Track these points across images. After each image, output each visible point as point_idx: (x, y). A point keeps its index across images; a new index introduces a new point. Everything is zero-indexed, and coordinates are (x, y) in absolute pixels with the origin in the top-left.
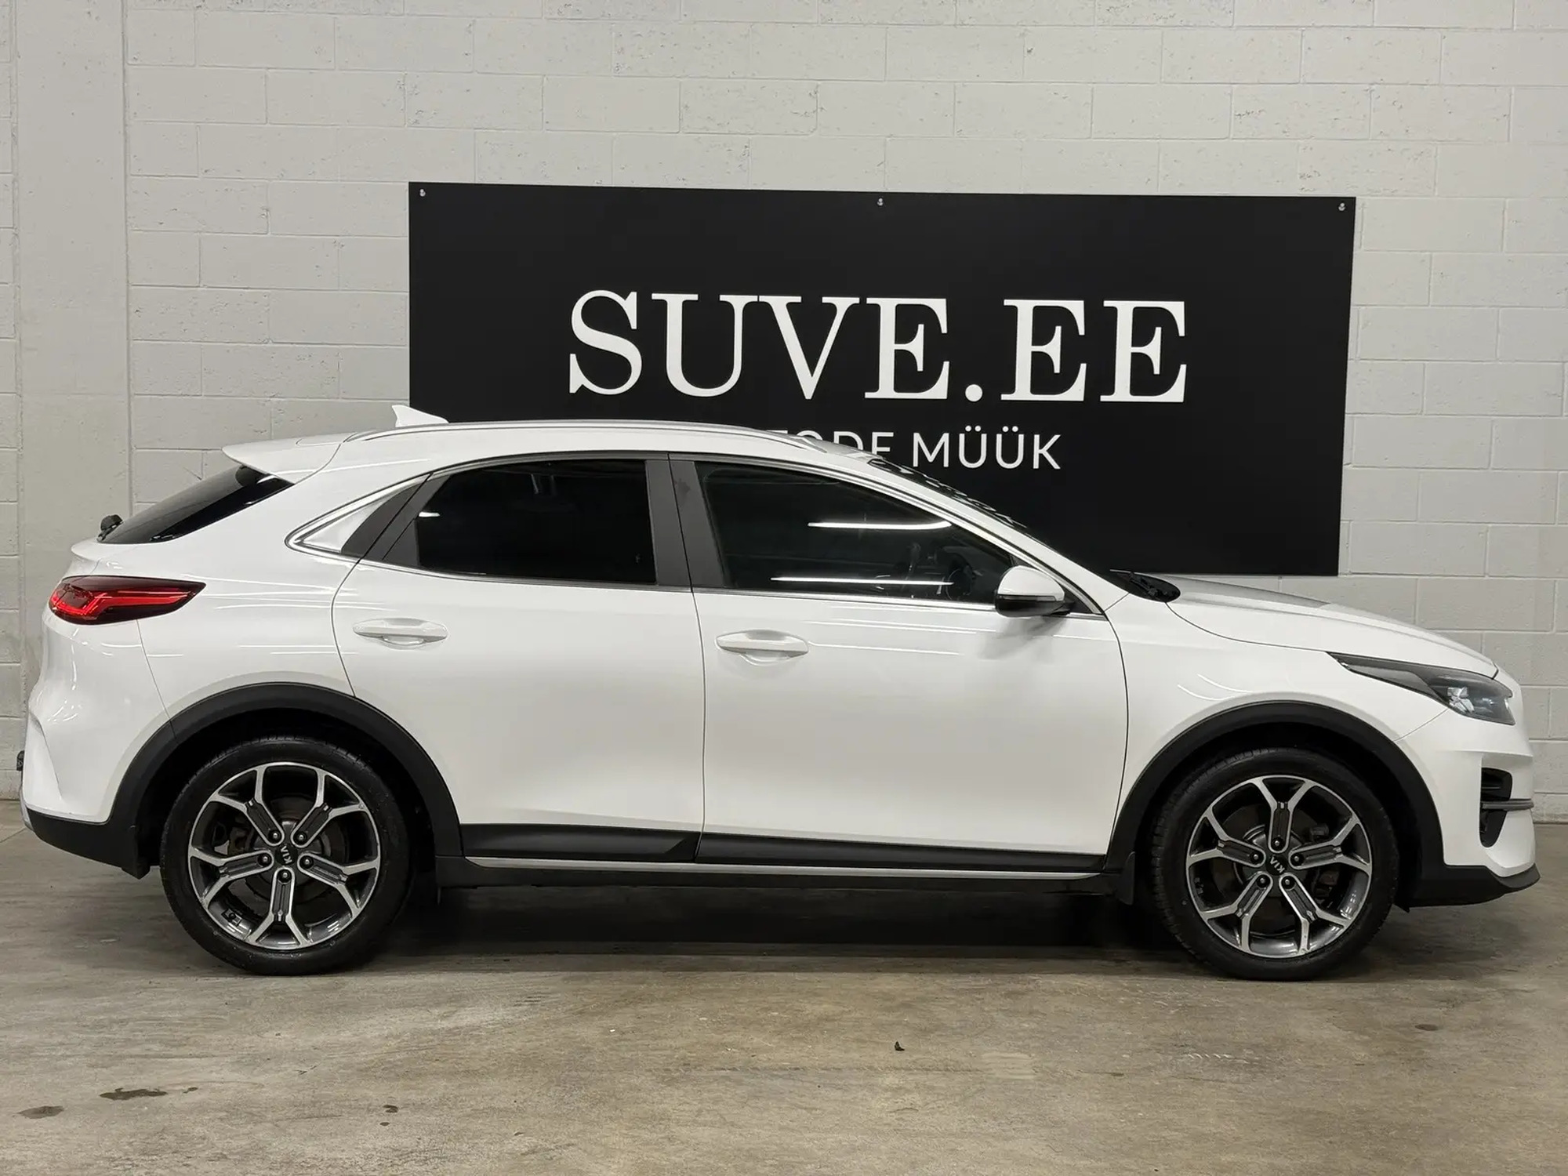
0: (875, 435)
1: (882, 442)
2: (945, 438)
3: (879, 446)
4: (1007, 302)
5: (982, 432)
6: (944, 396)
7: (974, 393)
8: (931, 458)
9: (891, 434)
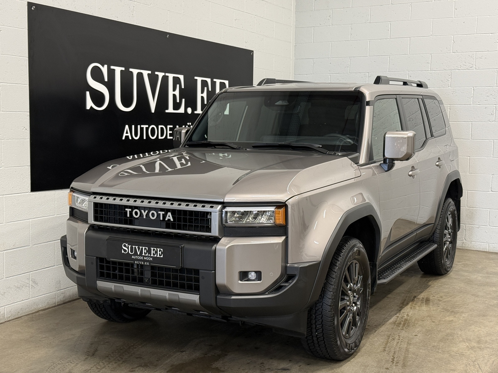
0: (169, 127)
4: (196, 78)
6: (183, 112)
7: (189, 111)
9: (172, 126)
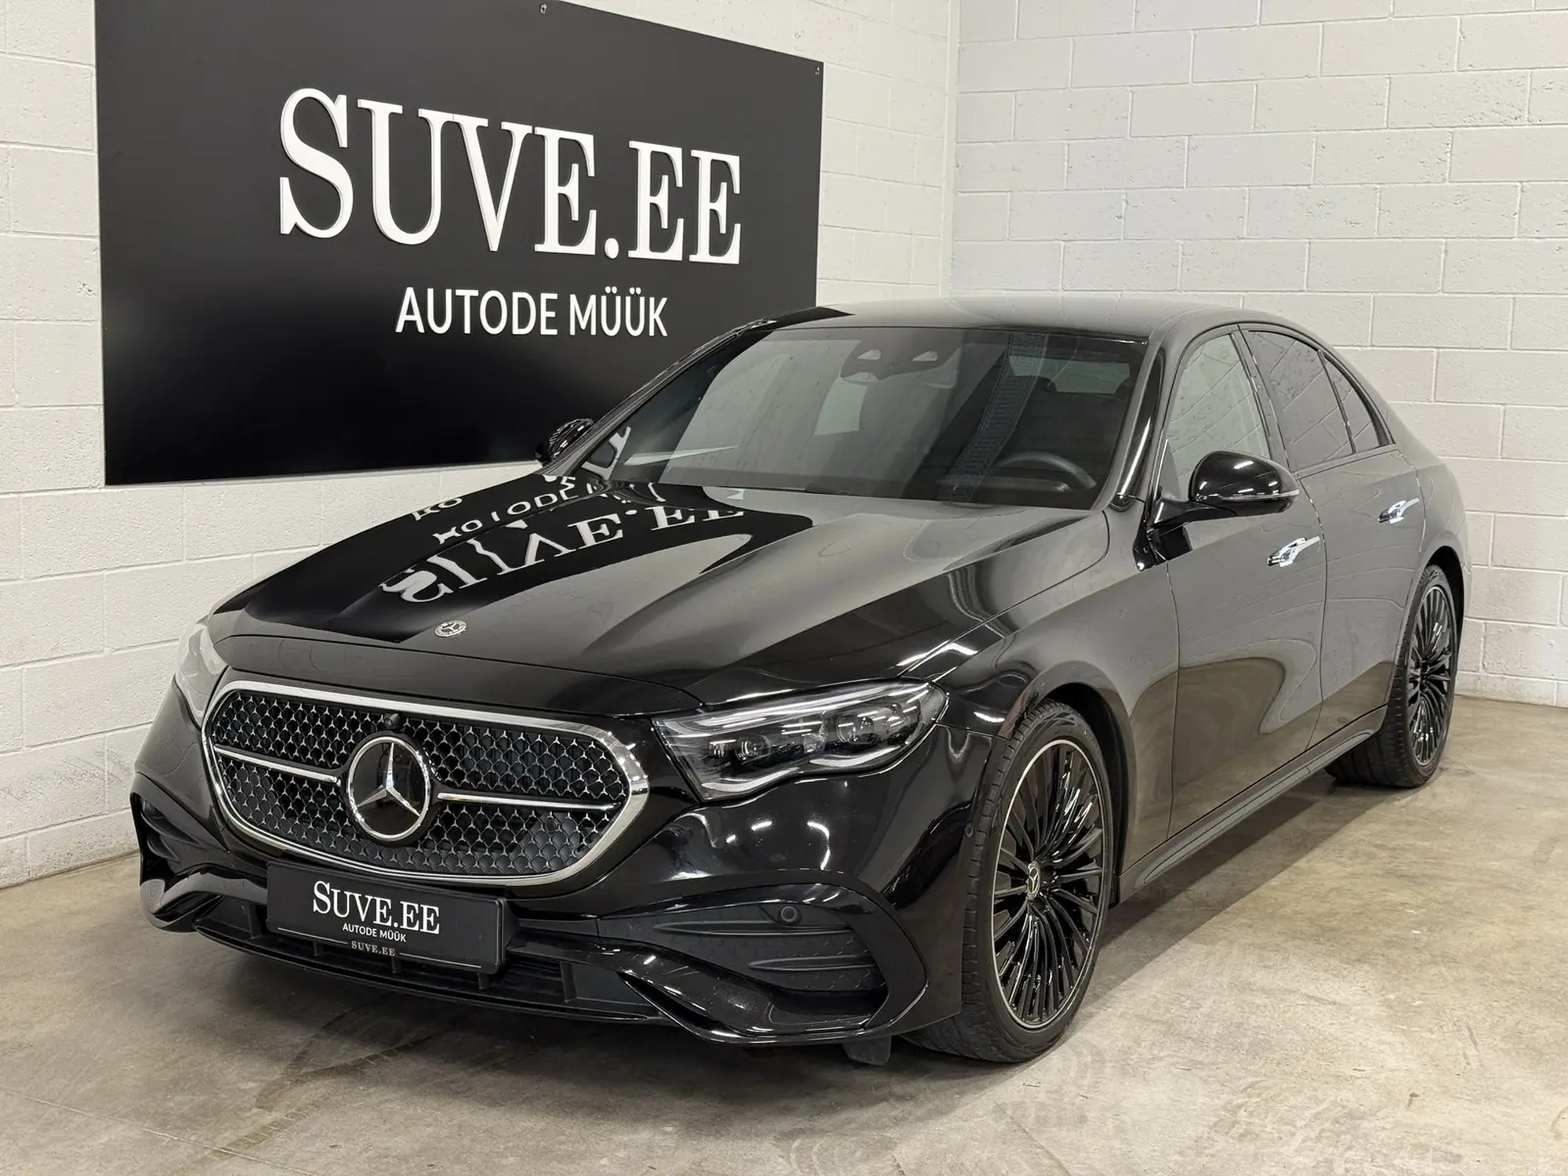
0: (544, 297)
1: (550, 305)
2: (593, 298)
3: (548, 309)
4: (633, 144)
5: (618, 294)
6: (592, 252)
7: (612, 248)
8: (583, 326)
9: (554, 296)
